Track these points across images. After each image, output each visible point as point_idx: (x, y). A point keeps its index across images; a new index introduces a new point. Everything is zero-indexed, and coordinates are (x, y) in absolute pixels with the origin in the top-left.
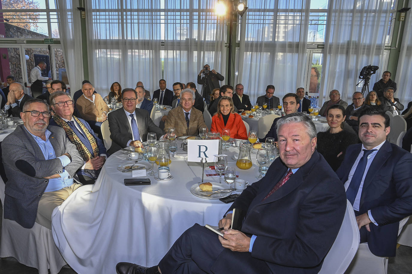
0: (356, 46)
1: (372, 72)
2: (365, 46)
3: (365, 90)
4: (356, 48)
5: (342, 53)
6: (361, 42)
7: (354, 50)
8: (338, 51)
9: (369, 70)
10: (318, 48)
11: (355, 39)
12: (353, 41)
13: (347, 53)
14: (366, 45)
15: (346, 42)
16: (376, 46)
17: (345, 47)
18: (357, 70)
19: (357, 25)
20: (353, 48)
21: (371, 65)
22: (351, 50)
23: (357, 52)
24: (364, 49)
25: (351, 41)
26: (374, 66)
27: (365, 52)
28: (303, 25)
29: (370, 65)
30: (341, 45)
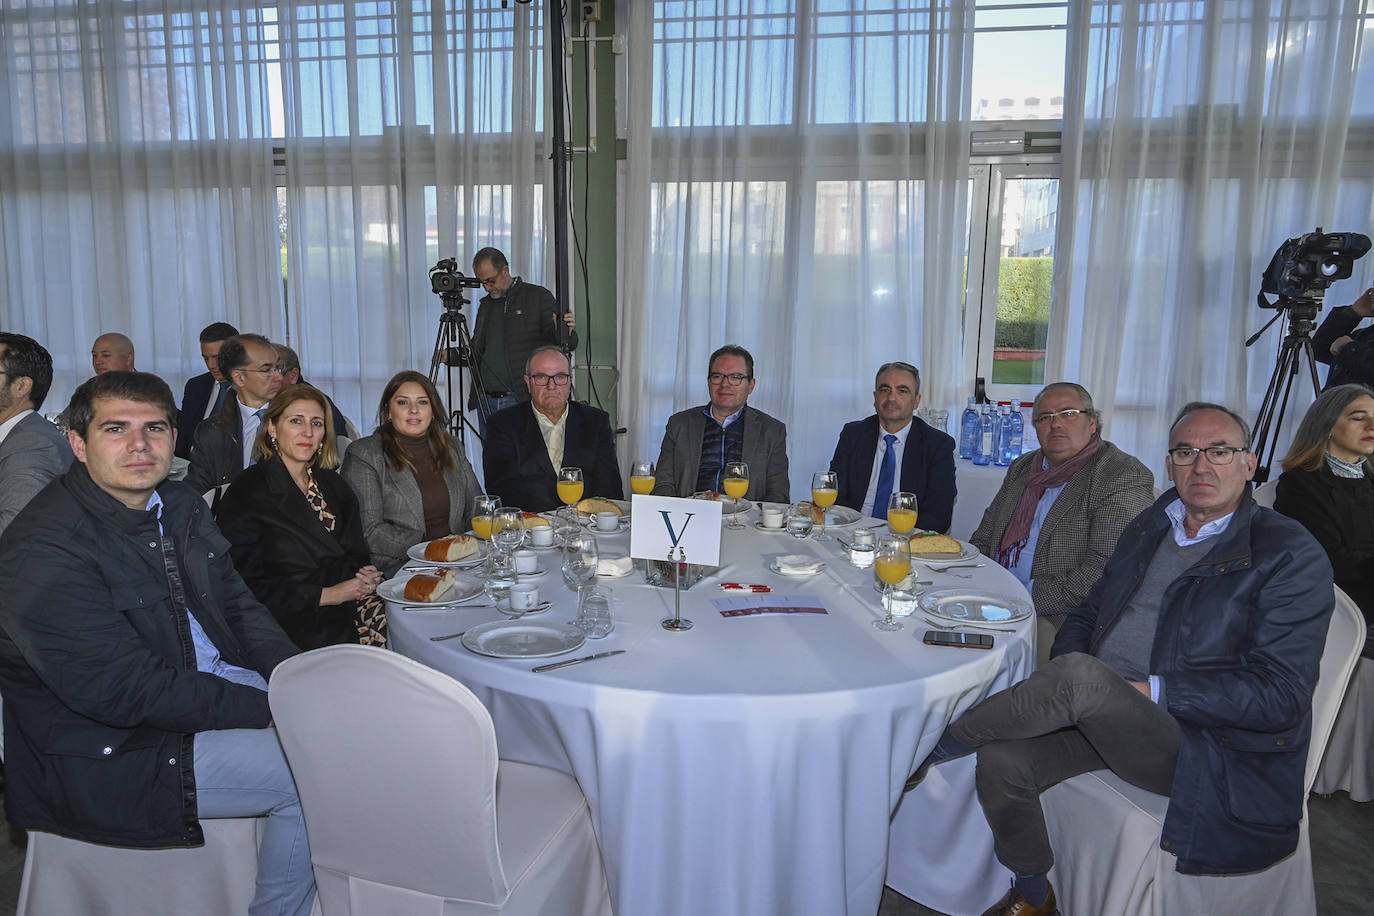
0: (1237, 131)
1: (1330, 270)
2: (1284, 131)
3: (1295, 371)
4: (1236, 147)
5: (1158, 172)
6: (1265, 112)
7: (1226, 154)
8: (1137, 163)
9: (1313, 257)
10: (1029, 149)
11: (1227, 92)
12: (1221, 108)
13: (1190, 174)
14: (1294, 127)
15: (1181, 114)
16: (1351, 131)
17: (1179, 140)
18: (1245, 261)
19: (1240, 20)
20: (1219, 147)
21: (1325, 232)
22: (1209, 155)
23: (1240, 166)
24: (1282, 146)
25: (1207, 107)
26: (1343, 235)
27: (1290, 166)
28: (946, 37)
29: (1319, 230)
30: (1153, 133)
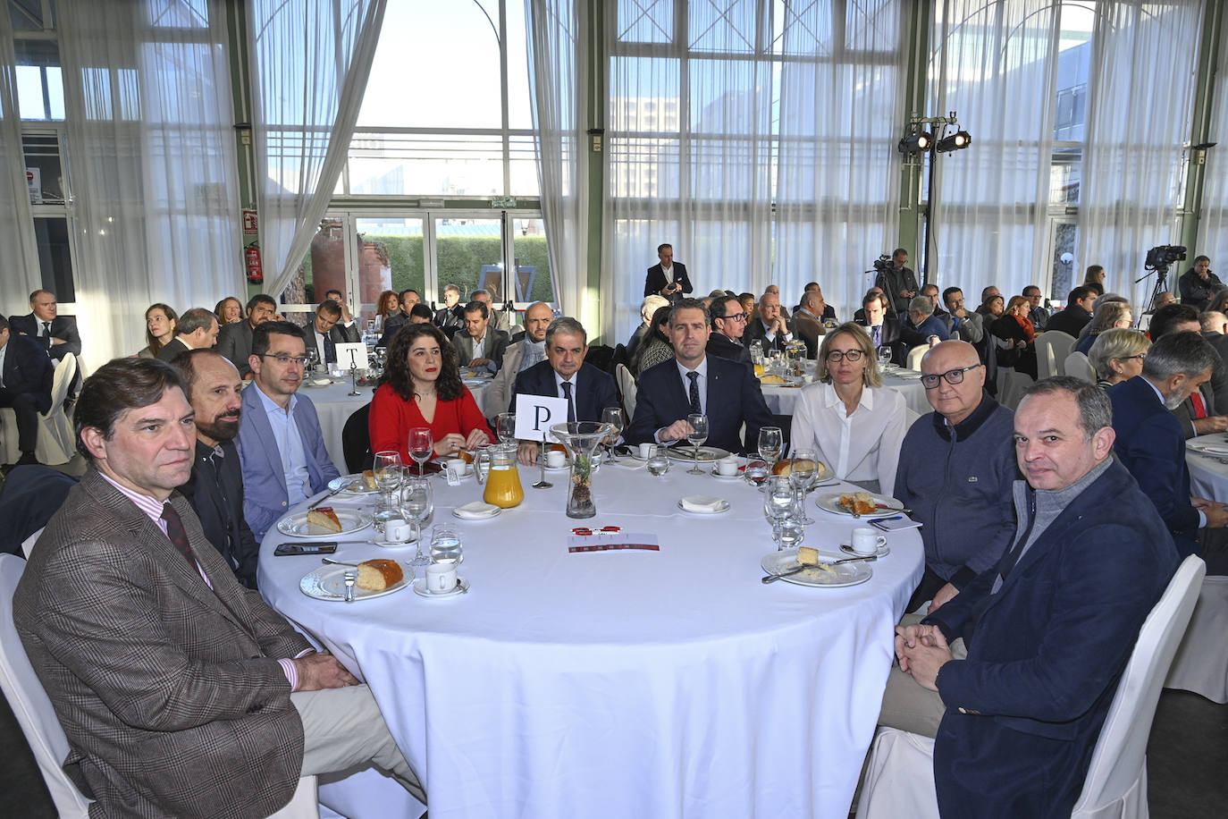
0: (1131, 209)
10: (1066, 213)
24: (1145, 214)
